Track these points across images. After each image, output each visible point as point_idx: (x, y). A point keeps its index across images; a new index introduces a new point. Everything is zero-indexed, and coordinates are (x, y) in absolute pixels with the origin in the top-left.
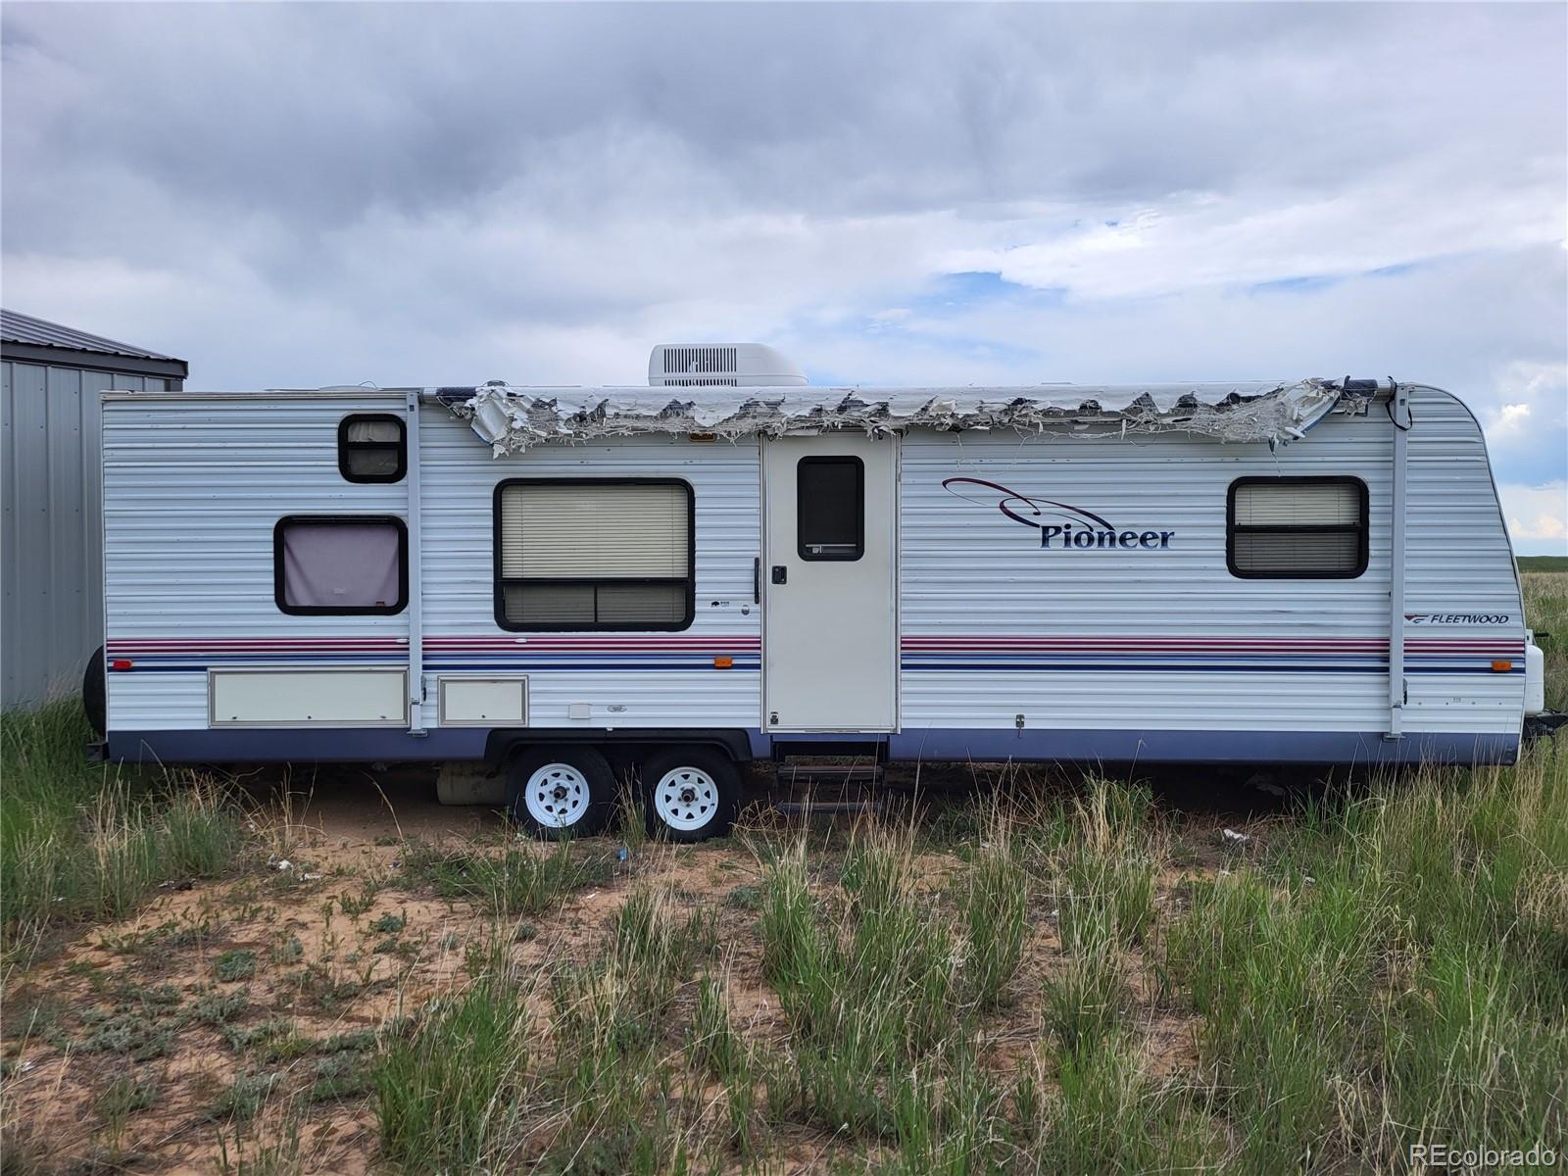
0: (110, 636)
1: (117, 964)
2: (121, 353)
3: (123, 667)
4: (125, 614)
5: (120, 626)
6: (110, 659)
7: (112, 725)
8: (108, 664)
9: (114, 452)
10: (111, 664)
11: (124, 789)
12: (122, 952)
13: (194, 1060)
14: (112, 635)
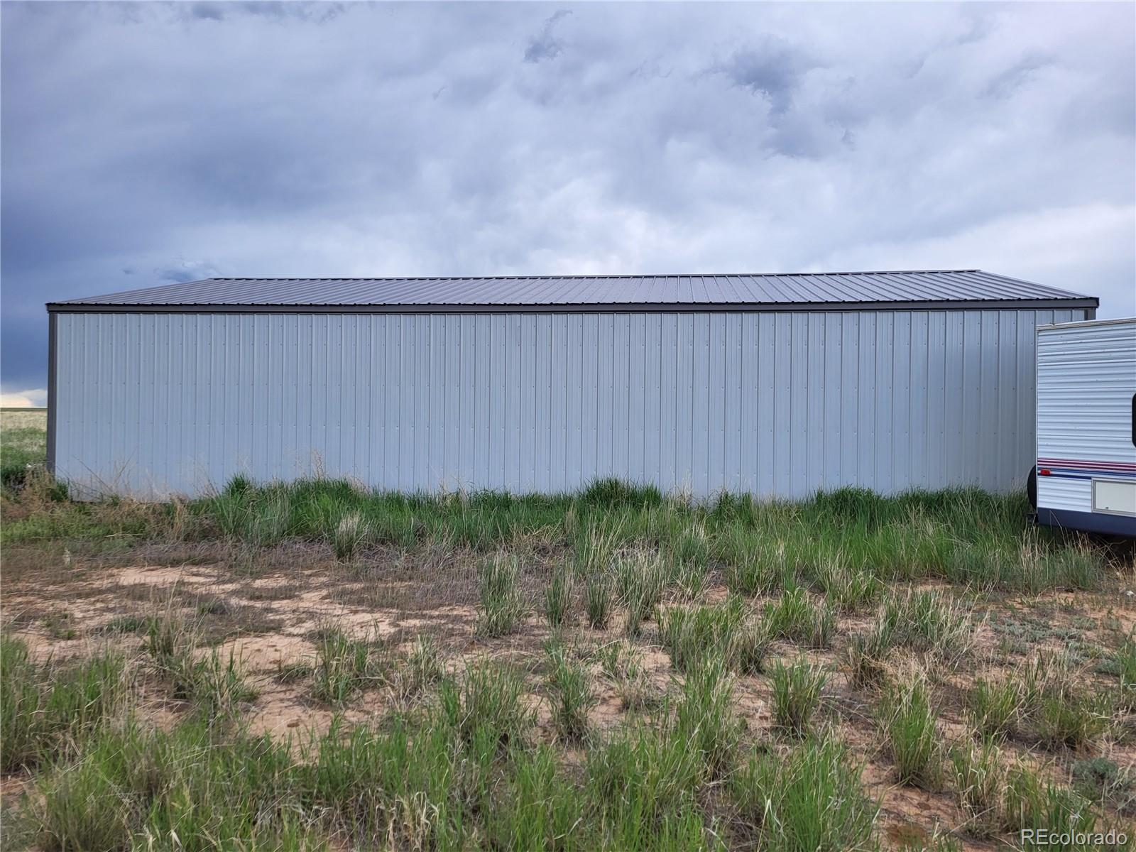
0: (1039, 457)
1: (1026, 610)
2: (1059, 297)
3: (1046, 473)
4: (1047, 445)
5: (1047, 449)
6: (1039, 469)
7: (1039, 505)
8: (1038, 471)
9: (1044, 358)
10: (1040, 472)
11: (1036, 530)
12: (1029, 606)
13: (1050, 648)
14: (1040, 456)
